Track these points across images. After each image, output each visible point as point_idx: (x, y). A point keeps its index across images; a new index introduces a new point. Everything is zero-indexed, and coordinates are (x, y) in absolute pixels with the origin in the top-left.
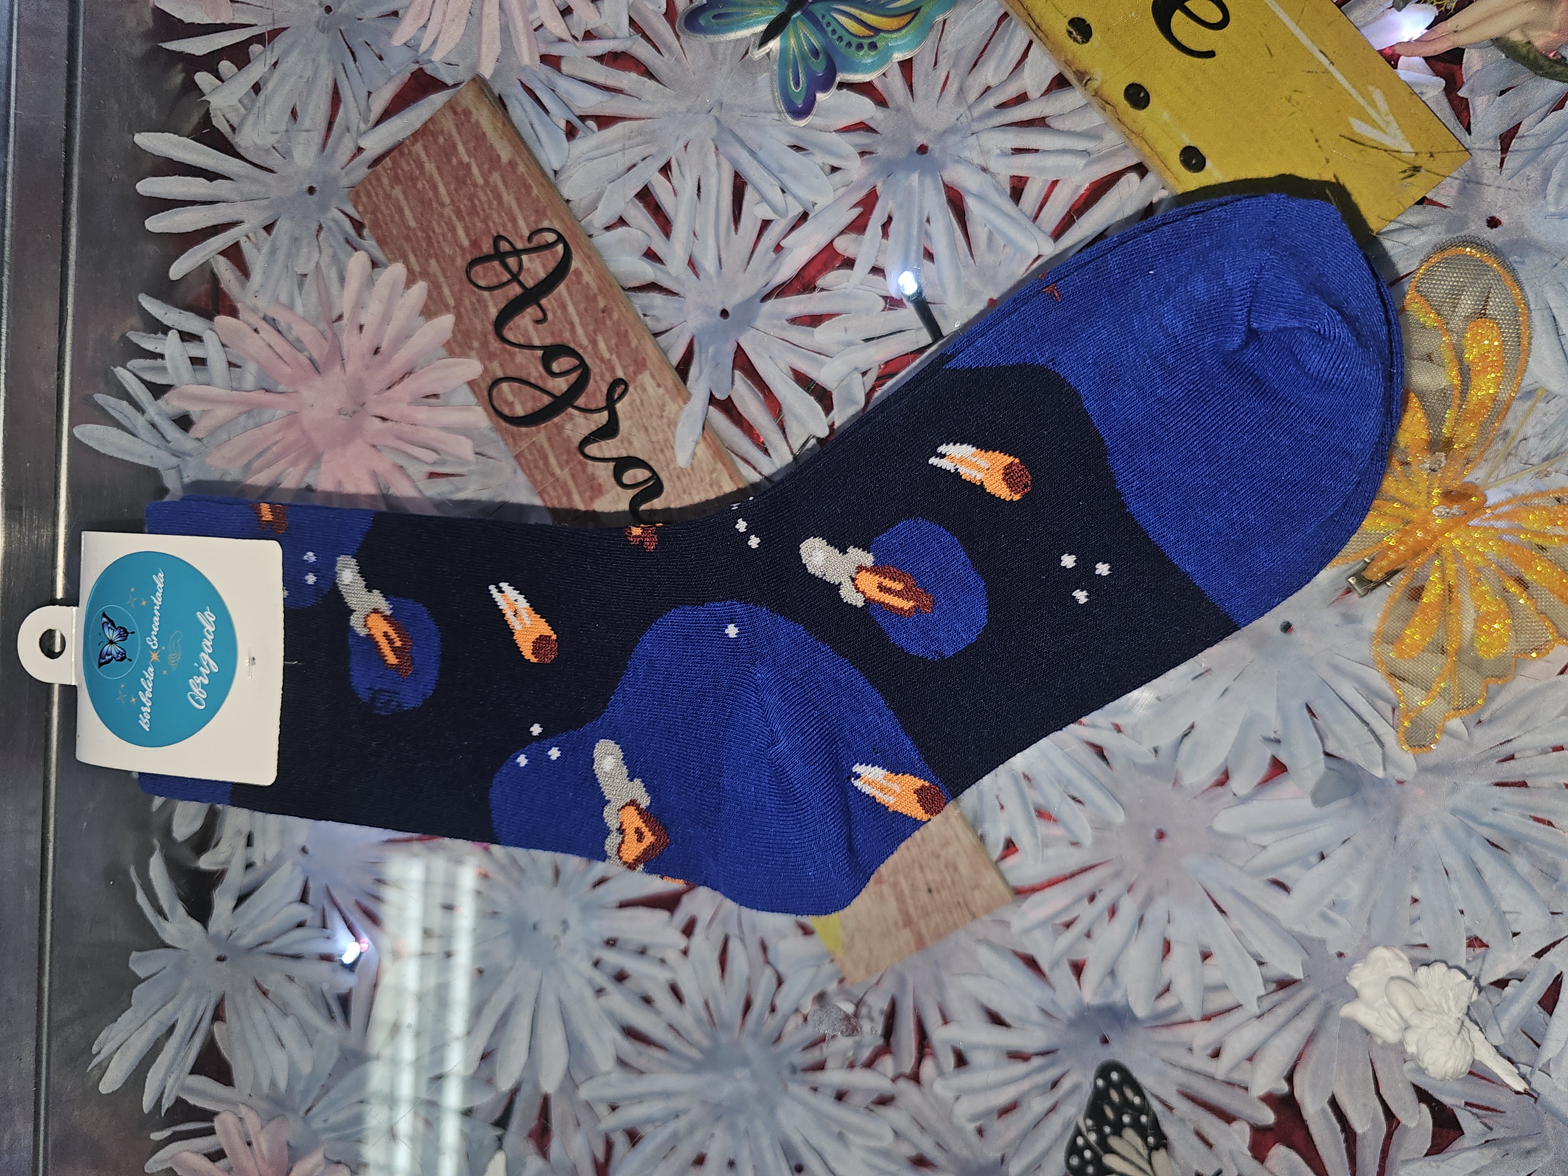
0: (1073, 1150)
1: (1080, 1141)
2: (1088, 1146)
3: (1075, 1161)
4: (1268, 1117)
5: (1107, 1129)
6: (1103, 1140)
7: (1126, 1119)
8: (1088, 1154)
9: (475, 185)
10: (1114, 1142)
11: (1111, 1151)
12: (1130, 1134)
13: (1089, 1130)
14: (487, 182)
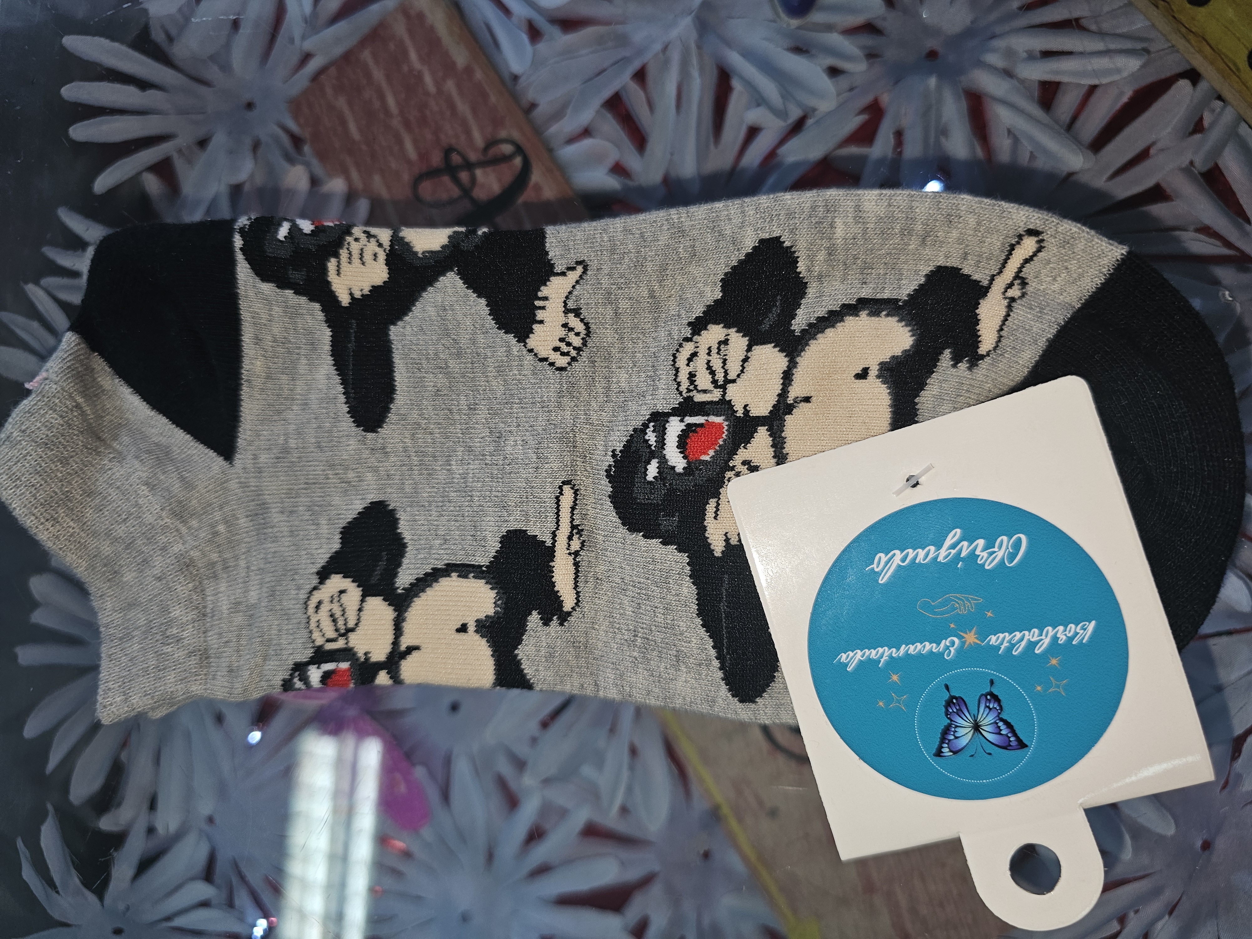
9: (427, 94)
14: (440, 91)
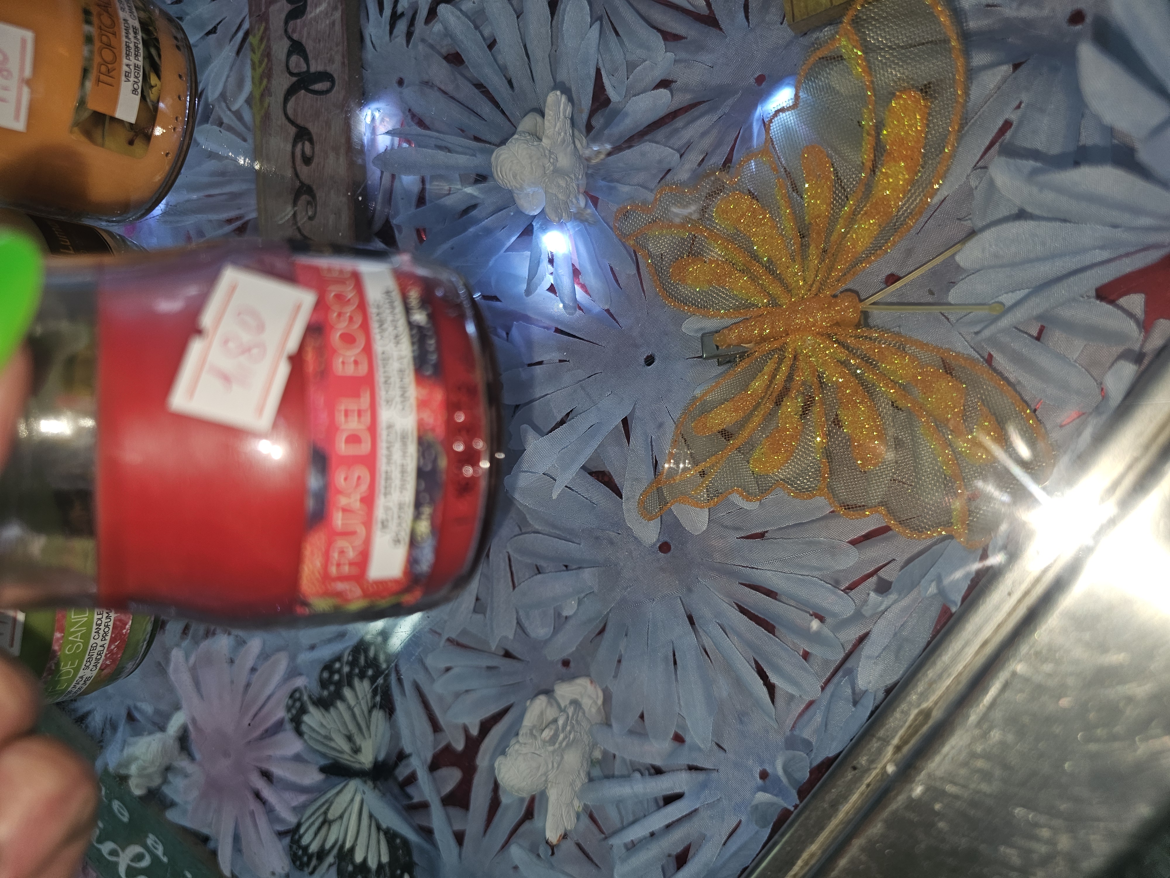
0: (328, 667)
1: (337, 665)
2: (339, 671)
3: (326, 675)
4: (459, 746)
5: (357, 671)
6: (350, 676)
7: (370, 672)
8: (336, 677)
10: (356, 682)
11: (351, 685)
12: (366, 684)
13: (348, 663)
